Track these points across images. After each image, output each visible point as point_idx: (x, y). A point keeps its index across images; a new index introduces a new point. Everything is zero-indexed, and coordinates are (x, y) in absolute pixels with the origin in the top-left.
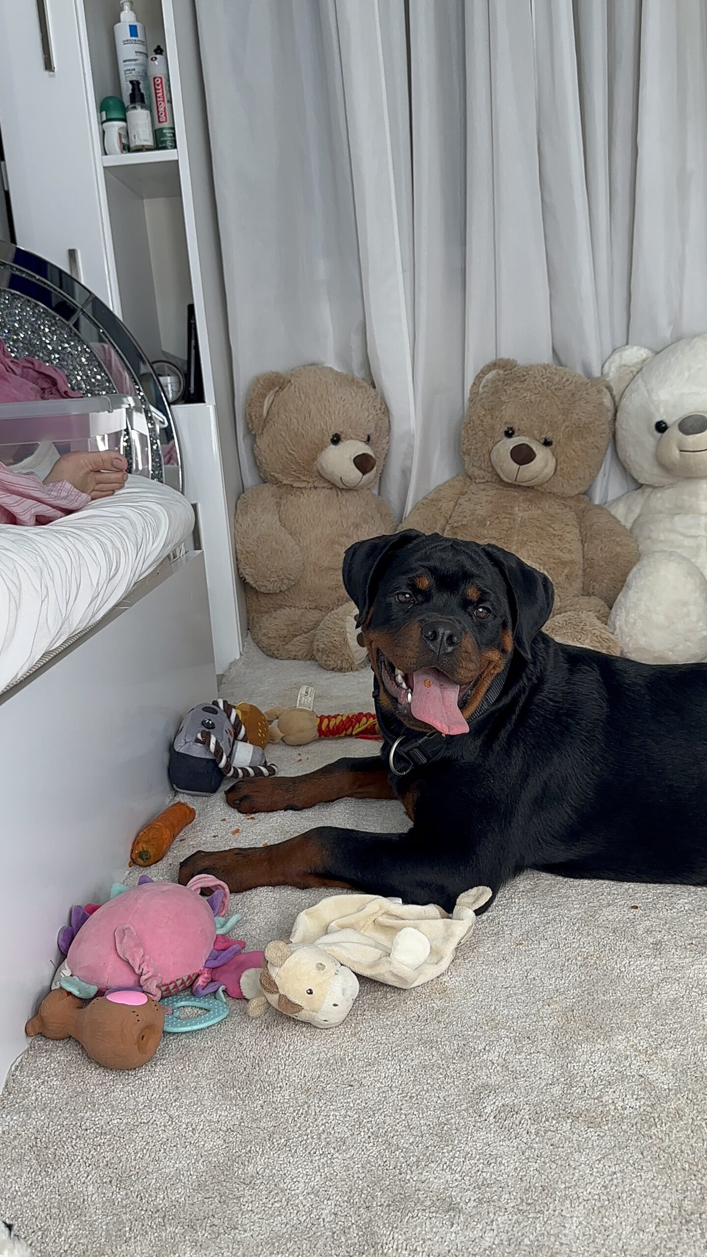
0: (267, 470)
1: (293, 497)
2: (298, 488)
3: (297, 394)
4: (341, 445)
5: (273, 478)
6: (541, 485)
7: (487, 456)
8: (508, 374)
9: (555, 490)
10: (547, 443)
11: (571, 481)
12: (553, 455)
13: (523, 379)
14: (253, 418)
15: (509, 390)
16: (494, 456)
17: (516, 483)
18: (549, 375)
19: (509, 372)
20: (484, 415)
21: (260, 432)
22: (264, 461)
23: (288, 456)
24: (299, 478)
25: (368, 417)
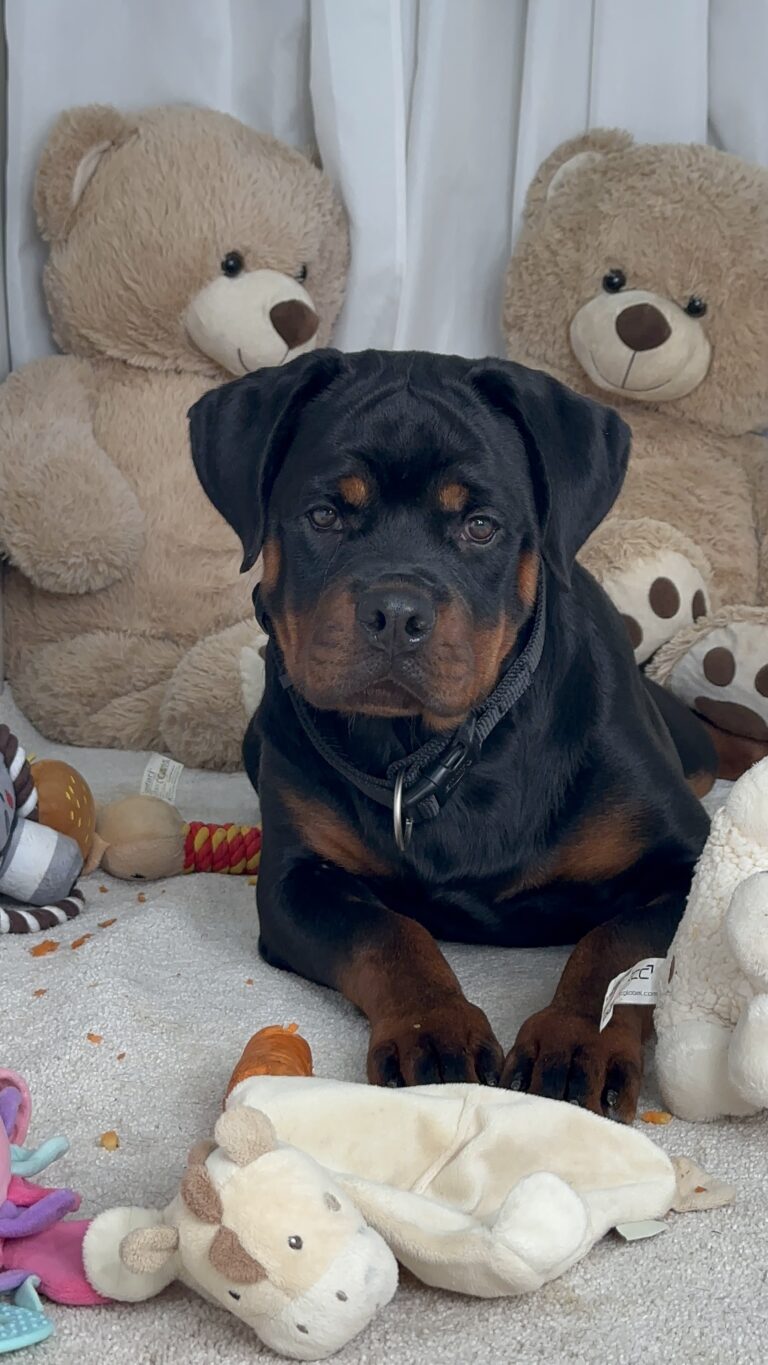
0: (73, 322)
1: (126, 389)
2: (139, 368)
3: (152, 157)
4: (244, 279)
5: (84, 344)
6: (674, 402)
7: (561, 332)
8: (615, 159)
9: (704, 417)
10: (694, 310)
11: (739, 399)
12: (707, 335)
13: (647, 169)
14: (50, 202)
15: (617, 190)
16: (577, 330)
17: (623, 393)
18: (702, 165)
19: (617, 155)
20: (560, 241)
21: (61, 236)
22: (66, 301)
23: (121, 292)
24: (143, 345)
25: (305, 224)
